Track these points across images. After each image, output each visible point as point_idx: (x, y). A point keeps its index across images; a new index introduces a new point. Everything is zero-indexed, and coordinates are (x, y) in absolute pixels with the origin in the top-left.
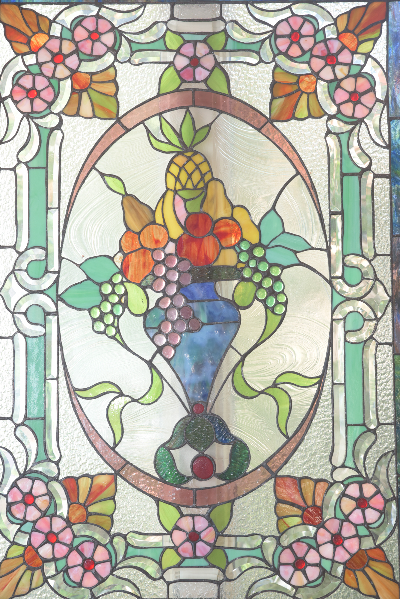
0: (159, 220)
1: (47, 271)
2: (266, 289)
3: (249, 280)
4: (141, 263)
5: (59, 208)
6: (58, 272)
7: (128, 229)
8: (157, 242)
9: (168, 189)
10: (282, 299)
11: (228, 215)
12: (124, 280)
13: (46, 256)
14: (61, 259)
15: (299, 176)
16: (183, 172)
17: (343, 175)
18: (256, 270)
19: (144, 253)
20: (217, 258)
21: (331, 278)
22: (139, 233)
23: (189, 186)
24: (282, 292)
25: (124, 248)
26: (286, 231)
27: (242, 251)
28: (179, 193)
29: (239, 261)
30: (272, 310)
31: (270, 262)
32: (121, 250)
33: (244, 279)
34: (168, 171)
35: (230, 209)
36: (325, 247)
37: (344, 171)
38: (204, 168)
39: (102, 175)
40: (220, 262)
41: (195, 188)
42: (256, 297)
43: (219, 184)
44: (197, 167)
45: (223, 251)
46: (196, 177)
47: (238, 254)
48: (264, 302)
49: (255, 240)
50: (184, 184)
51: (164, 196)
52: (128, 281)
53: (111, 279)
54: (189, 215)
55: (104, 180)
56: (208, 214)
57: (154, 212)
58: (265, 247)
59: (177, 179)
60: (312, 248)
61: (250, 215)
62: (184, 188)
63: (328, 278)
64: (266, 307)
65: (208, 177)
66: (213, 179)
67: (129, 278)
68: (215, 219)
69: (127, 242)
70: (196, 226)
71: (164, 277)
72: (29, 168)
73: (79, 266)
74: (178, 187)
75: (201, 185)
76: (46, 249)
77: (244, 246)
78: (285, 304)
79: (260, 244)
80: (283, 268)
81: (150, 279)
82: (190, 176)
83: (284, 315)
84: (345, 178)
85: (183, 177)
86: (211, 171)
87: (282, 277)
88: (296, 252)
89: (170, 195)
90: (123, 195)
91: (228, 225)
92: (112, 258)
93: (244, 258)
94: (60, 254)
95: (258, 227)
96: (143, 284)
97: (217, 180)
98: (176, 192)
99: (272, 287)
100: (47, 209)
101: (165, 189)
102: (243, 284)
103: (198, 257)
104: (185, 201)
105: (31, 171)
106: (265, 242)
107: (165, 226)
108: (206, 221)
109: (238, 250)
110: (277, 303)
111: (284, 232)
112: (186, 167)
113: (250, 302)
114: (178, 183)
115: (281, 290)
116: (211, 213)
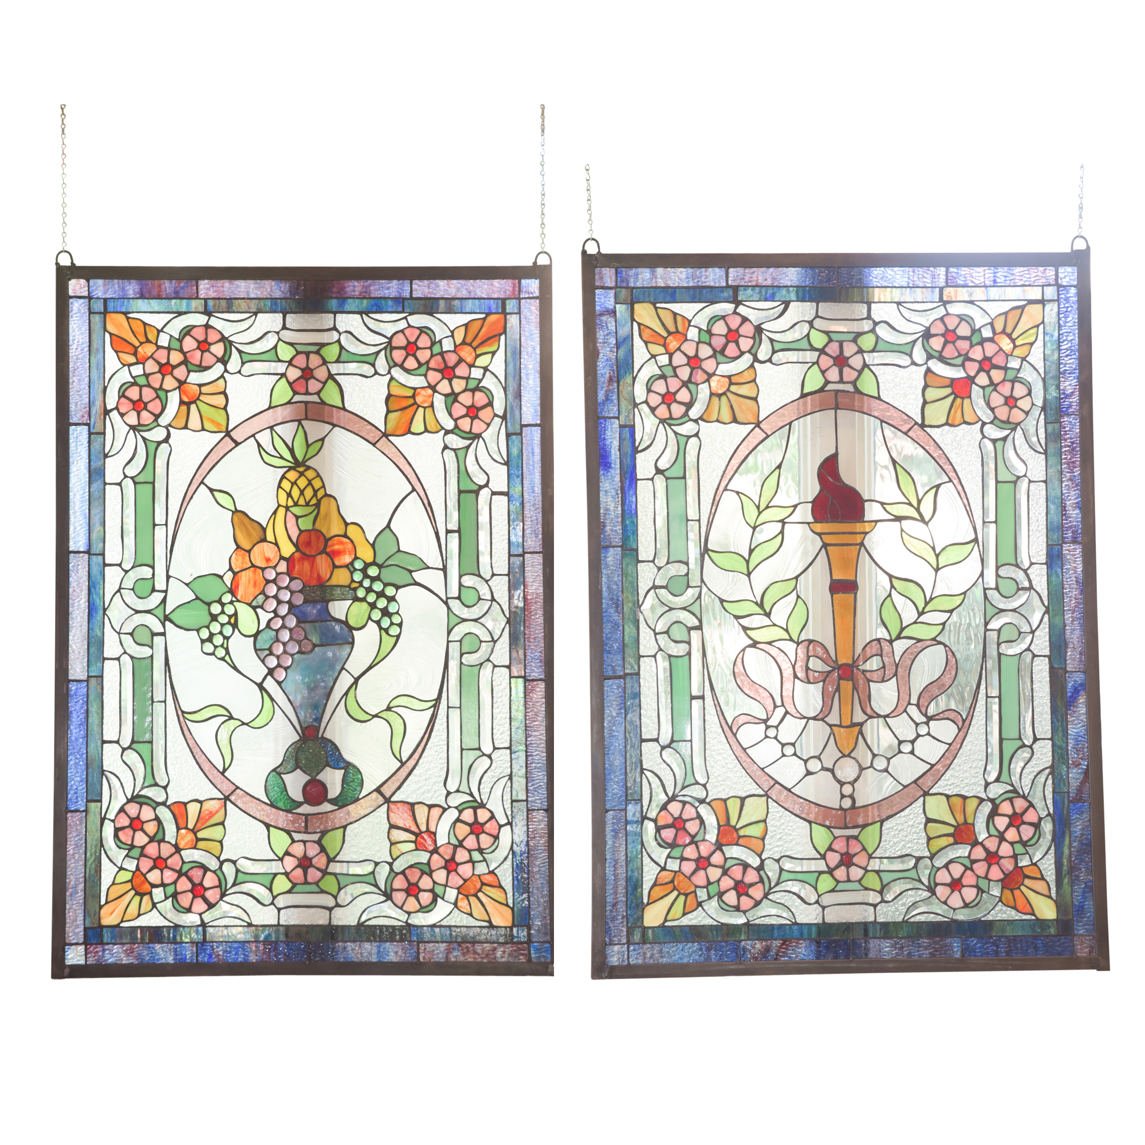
0: (270, 537)
1: (154, 590)
2: (380, 609)
3: (363, 600)
4: (252, 583)
5: (166, 525)
6: (166, 591)
7: (238, 547)
8: (268, 560)
9: (279, 506)
10: (396, 619)
11: (342, 532)
12: (234, 599)
13: (153, 574)
14: (168, 577)
15: (415, 493)
16: (295, 487)
17: (460, 492)
18: (369, 590)
19: (255, 572)
20: (330, 577)
21: (447, 598)
22: (249, 552)
23: (302, 502)
24: (397, 613)
25: (234, 567)
26: (401, 549)
27: (356, 570)
28: (291, 509)
29: (353, 581)
30: (386, 631)
31: (385, 581)
32: (231, 569)
33: (356, 599)
34: (279, 486)
35: (343, 526)
36: (441, 567)
37: (462, 488)
38: (317, 484)
39: (212, 490)
40: (334, 581)
41: (307, 504)
42: (369, 618)
43: (332, 500)
44: (310, 483)
45: (336, 570)
46: (309, 493)
47: (352, 573)
48: (378, 623)
49: (370, 559)
50: (296, 500)
51: (275, 513)
52: (238, 601)
53: (220, 598)
54: (301, 532)
55: (213, 495)
56: (320, 531)
57: (264, 530)
58: (380, 567)
59: (289, 495)
60: (428, 568)
61: (364, 532)
62: (296, 504)
63: (444, 599)
64: (381, 628)
65: (320, 494)
66: (326, 495)
67: (239, 598)
68: (328, 536)
69: (237, 560)
70: (308, 544)
71: (275, 597)
72: (135, 483)
73: (187, 585)
74: (290, 503)
75: (314, 501)
76: (153, 567)
77: (358, 565)
78: (400, 625)
79: (374, 563)
80: (398, 587)
81: (261, 598)
82: (302, 492)
83: (398, 637)
84: (462, 495)
85: (296, 493)
86: (324, 486)
87: (397, 597)
88: (411, 572)
89: (282, 511)
90: (233, 512)
91: (342, 543)
92: (221, 577)
93: (358, 577)
94: (167, 572)
95: (373, 546)
96: (254, 604)
97: (330, 496)
98: (287, 508)
99: (386, 608)
100: (155, 525)
101: (277, 505)
102: (356, 603)
103: (311, 576)
104: (297, 517)
105: (138, 486)
106: (380, 560)
107: (276, 544)
108: (318, 538)
109: (352, 569)
110: (392, 624)
111: (399, 551)
112: (298, 482)
113: (364, 623)
114: (290, 499)
115: (395, 611)
116: (324, 531)
